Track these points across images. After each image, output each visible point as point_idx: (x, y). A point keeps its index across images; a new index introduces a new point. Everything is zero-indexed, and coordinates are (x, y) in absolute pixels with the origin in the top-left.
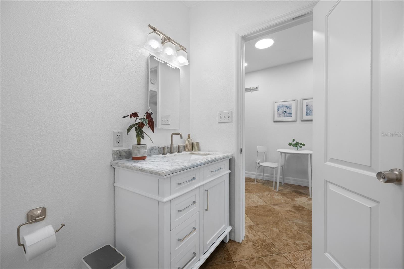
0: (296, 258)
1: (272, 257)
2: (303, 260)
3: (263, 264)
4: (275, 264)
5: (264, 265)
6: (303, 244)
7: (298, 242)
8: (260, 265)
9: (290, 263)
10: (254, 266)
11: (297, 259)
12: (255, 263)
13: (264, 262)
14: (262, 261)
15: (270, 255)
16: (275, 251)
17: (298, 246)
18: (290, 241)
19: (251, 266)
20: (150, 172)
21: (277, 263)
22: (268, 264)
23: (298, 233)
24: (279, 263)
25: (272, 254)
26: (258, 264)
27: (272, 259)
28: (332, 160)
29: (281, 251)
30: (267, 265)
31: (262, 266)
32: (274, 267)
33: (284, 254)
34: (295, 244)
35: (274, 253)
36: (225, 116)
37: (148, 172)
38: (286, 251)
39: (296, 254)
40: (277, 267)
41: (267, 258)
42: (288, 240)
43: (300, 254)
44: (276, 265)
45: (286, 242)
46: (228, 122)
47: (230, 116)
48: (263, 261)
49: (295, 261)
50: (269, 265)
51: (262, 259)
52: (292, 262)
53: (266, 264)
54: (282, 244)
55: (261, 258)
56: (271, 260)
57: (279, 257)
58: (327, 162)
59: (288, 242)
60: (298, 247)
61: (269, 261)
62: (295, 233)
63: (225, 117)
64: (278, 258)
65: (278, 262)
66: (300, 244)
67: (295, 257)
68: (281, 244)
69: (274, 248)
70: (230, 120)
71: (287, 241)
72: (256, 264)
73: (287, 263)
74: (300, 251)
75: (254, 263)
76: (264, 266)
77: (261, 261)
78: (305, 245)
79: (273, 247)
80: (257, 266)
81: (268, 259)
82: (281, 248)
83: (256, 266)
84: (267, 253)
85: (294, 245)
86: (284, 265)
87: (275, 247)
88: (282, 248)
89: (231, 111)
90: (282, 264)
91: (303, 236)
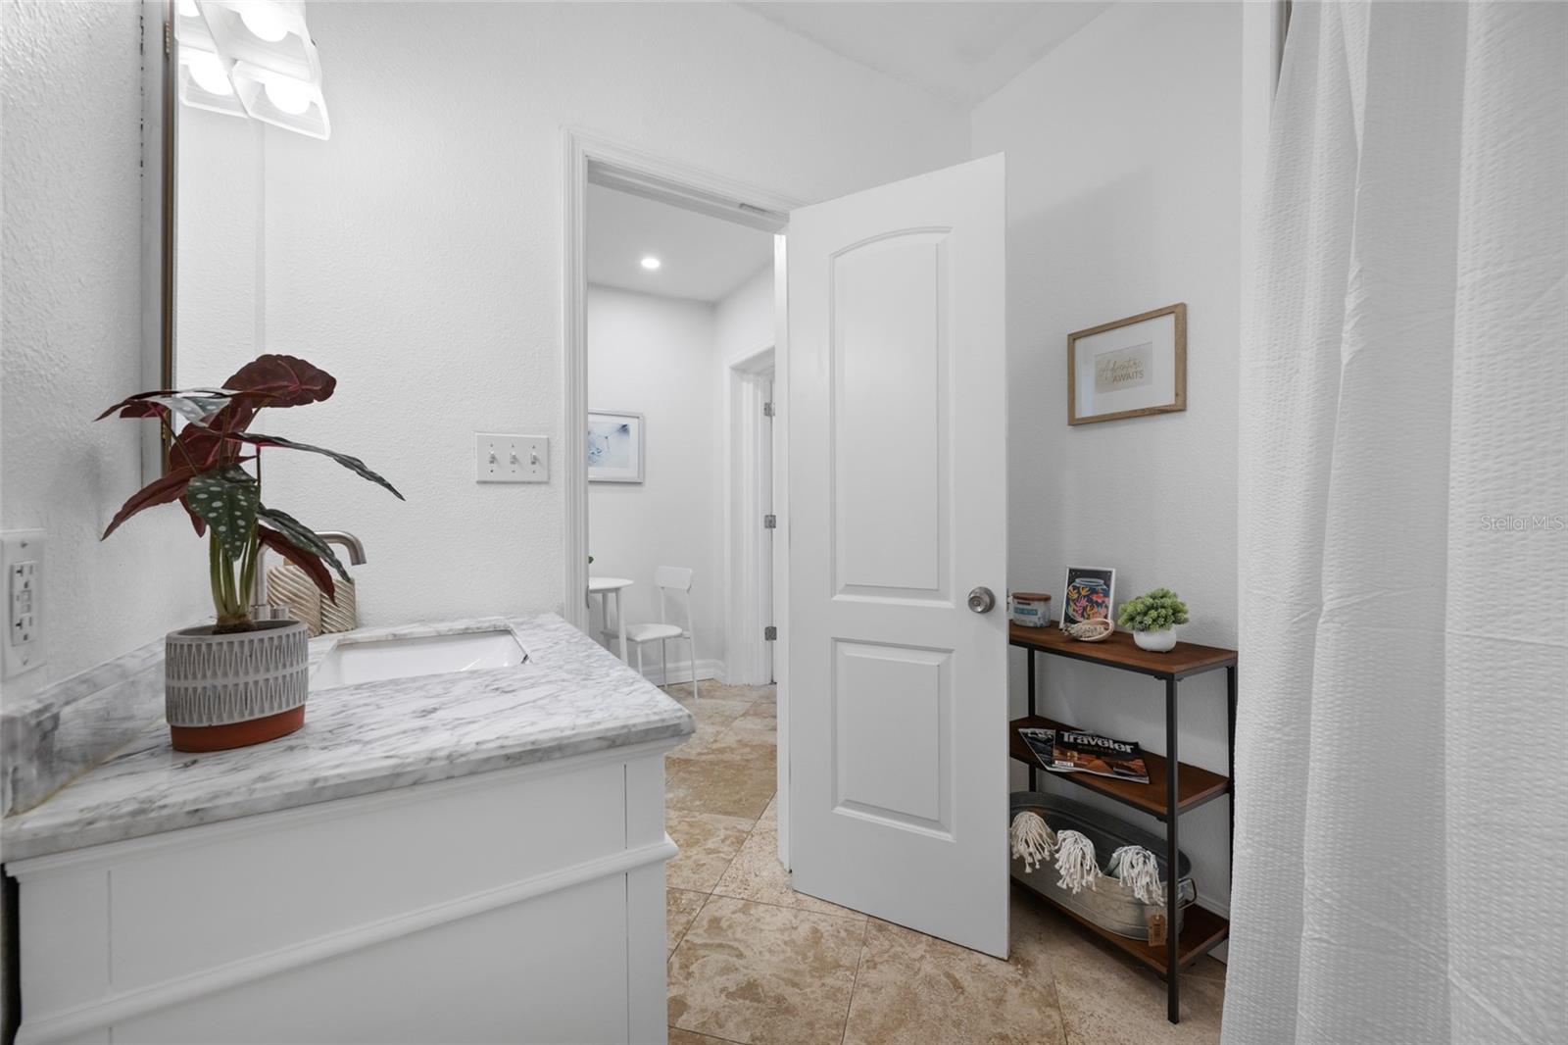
0: (741, 881)
1: (702, 919)
2: (756, 875)
3: (701, 952)
4: (721, 929)
5: (707, 952)
6: (723, 841)
7: (710, 844)
8: (697, 960)
9: (743, 899)
10: (689, 975)
11: (745, 882)
12: (684, 966)
13: (700, 945)
14: (693, 947)
15: (691, 918)
16: (691, 900)
17: (720, 852)
18: (695, 852)
19: (686, 982)
20: (604, 744)
21: (724, 924)
22: (709, 941)
23: (691, 825)
24: (727, 921)
25: (694, 914)
26: (692, 963)
27: (705, 923)
28: (851, 588)
29: (704, 891)
30: (711, 945)
31: (704, 957)
32: (727, 935)
33: (715, 892)
34: (710, 852)
35: (694, 907)
36: (514, 457)
37: (597, 744)
38: (712, 882)
39: (732, 872)
40: (732, 931)
41: (694, 932)
42: (689, 853)
43: (738, 866)
44: (726, 930)
45: (690, 863)
46: (530, 483)
47: (539, 457)
48: (695, 944)
49: (746, 889)
50: (717, 941)
51: (687, 941)
52: (745, 897)
53: (706, 946)
54: (686, 872)
55: (683, 943)
56: (706, 927)
57: (711, 906)
58: (835, 594)
59: (693, 858)
60: (722, 855)
61: (705, 935)
62: (684, 827)
63: (514, 460)
64: (712, 910)
65: (724, 920)
66: (717, 845)
67: (738, 880)
68: (685, 874)
69: (682, 894)
70: (541, 476)
71: (689, 858)
72: (687, 967)
73: (740, 906)
74: (734, 861)
75: (681, 968)
76: (708, 956)
77: (689, 949)
78: (728, 842)
79: (677, 895)
80: (693, 968)
81: (700, 931)
82: (695, 884)
83: (693, 972)
84: (683, 919)
85: (710, 856)
86: (738, 914)
87: (682, 892)
88: (698, 884)
89: (545, 437)
90: (733, 916)
91: (706, 824)
